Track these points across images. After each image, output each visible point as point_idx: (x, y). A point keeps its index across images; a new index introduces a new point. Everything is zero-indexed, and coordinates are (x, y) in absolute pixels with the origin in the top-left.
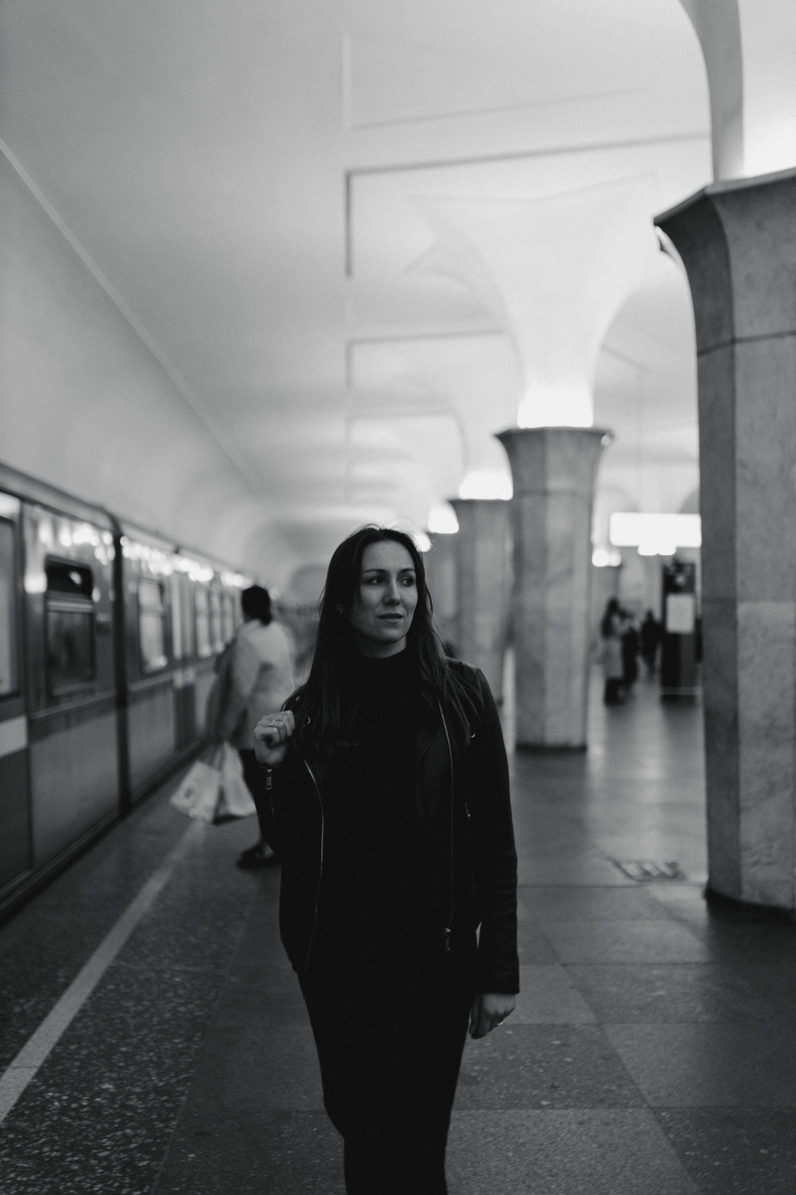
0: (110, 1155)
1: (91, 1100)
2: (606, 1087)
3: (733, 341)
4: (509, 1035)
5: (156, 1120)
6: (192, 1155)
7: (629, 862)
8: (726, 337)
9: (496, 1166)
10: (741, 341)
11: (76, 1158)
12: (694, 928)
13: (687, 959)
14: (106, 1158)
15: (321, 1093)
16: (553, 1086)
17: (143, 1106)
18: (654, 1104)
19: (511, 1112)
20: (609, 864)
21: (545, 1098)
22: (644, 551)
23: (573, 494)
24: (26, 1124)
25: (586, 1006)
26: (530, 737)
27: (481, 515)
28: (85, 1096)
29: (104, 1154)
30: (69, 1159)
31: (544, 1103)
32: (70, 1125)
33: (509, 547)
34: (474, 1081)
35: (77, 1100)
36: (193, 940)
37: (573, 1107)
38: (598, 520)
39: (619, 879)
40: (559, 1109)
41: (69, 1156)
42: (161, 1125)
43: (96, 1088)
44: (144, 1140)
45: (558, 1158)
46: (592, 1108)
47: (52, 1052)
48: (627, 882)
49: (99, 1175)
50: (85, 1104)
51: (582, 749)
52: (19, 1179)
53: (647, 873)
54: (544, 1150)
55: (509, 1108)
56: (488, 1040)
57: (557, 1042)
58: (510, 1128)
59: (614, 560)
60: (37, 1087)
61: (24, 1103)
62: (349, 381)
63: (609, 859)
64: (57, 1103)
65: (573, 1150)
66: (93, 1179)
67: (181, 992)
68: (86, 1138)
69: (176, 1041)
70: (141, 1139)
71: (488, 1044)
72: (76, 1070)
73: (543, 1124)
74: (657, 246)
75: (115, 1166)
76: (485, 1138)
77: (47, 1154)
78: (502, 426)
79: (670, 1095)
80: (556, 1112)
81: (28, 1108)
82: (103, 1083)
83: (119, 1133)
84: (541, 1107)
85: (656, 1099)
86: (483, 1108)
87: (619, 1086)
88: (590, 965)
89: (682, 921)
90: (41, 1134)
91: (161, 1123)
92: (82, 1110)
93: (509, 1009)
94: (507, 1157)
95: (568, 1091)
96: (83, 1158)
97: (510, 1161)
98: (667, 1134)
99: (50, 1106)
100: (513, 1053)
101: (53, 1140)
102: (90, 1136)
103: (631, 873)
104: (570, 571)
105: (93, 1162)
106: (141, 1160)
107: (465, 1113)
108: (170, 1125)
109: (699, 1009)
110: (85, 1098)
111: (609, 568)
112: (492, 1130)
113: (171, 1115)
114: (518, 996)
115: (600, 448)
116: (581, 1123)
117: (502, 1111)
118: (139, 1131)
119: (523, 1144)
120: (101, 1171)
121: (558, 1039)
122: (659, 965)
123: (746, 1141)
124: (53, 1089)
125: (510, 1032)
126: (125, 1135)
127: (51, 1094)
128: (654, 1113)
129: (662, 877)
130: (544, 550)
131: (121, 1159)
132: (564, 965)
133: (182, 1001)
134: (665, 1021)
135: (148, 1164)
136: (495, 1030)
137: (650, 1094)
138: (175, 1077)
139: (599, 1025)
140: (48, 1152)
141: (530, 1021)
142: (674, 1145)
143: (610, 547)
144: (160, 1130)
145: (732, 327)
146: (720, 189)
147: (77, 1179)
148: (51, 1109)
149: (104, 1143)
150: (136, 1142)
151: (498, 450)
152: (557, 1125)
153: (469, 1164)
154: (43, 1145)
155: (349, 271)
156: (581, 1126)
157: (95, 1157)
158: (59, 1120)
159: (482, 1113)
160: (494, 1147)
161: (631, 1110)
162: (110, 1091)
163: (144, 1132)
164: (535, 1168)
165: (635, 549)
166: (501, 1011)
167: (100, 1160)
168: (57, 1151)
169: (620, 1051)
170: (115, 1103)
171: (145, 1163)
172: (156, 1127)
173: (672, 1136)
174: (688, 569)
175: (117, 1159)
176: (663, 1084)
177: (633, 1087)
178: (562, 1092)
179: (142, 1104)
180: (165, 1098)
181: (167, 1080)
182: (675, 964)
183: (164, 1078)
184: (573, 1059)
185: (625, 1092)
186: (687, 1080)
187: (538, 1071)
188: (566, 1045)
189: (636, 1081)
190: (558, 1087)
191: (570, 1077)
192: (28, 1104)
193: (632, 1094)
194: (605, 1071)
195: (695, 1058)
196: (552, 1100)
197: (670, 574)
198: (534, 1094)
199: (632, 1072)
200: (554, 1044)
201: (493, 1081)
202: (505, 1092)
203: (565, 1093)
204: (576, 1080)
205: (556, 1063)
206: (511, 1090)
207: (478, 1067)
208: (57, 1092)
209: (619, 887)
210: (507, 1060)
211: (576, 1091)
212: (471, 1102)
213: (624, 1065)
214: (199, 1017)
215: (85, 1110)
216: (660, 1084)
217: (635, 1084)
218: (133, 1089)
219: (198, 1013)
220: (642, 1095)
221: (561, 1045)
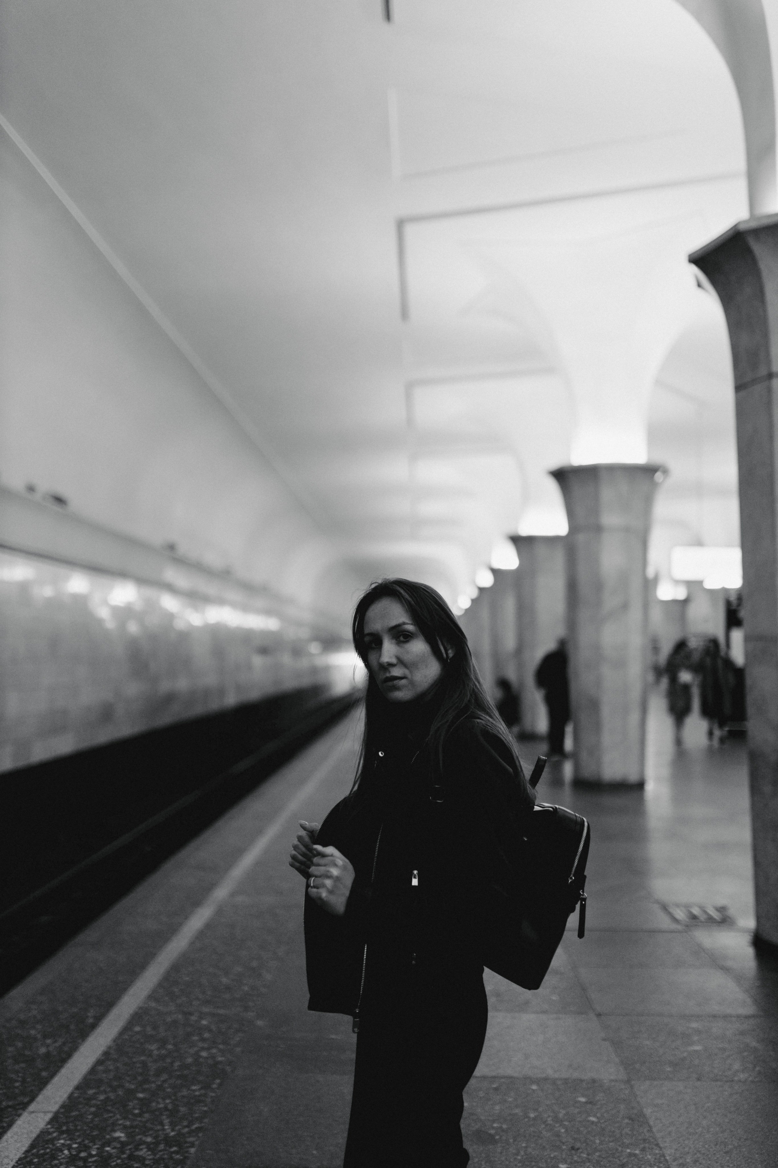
1: (101, 1150)
2: (628, 1151)
3: (770, 376)
4: (533, 1090)
7: (677, 906)
8: (763, 371)
12: (739, 979)
13: (729, 1011)
16: (573, 1148)
17: (151, 1157)
20: (656, 908)
21: (564, 1161)
22: (709, 585)
23: (627, 530)
25: (617, 1060)
26: (588, 772)
27: (541, 551)
28: (95, 1145)
35: (87, 1148)
39: (665, 922)
43: (108, 1137)
47: (70, 1097)
48: (674, 926)
50: (94, 1153)
51: (640, 786)
53: (694, 917)
57: (583, 1100)
59: (681, 594)
60: (50, 1133)
61: (35, 1151)
62: (410, 421)
63: (658, 902)
64: (66, 1151)
67: (206, 1035)
69: (194, 1088)
71: (510, 1099)
72: (90, 1117)
74: (694, 283)
78: (556, 462)
79: (696, 1161)
81: (37, 1155)
82: (115, 1131)
85: (681, 1165)
87: (643, 1150)
88: (626, 1015)
89: (726, 970)
92: (90, 1160)
95: (588, 1155)
99: (60, 1154)
100: (535, 1110)
103: (677, 917)
104: (625, 606)
109: (737, 1066)
110: (95, 1147)
111: (675, 602)
115: (654, 486)
121: (584, 1096)
122: (698, 1017)
124: (65, 1136)
127: (62, 1141)
129: (710, 922)
130: (599, 586)
132: (599, 1015)
133: (206, 1045)
134: (698, 1079)
138: (188, 1127)
139: (628, 1081)
141: (556, 1076)
143: (675, 581)
145: (768, 361)
146: (754, 224)
148: (59, 1158)
151: (552, 487)
162: (121, 1139)
165: (701, 583)
169: (648, 1111)
170: (124, 1153)
176: (690, 1148)
177: (657, 1152)
178: (582, 1155)
179: (150, 1155)
180: (175, 1149)
181: (179, 1130)
182: (714, 1016)
183: (177, 1128)
184: (598, 1118)
185: (649, 1157)
186: (716, 1145)
187: (560, 1131)
188: (591, 1103)
189: (661, 1145)
190: (578, 1149)
191: (592, 1138)
192: (38, 1151)
193: (655, 1159)
194: (630, 1133)
195: (727, 1120)
196: (571, 1163)
197: (734, 608)
198: (552, 1156)
199: (658, 1135)
200: (579, 1102)
201: (511, 1141)
202: (522, 1153)
203: (585, 1156)
204: (598, 1141)
205: (580, 1122)
206: (530, 1150)
207: (498, 1125)
208: (69, 1140)
209: (664, 932)
210: (528, 1117)
211: (597, 1154)
212: (486, 1162)
213: (650, 1127)
214: (220, 1062)
215: (94, 1159)
216: (687, 1149)
217: (661, 1148)
218: (144, 1138)
219: (220, 1059)
220: (666, 1161)
221: (586, 1103)
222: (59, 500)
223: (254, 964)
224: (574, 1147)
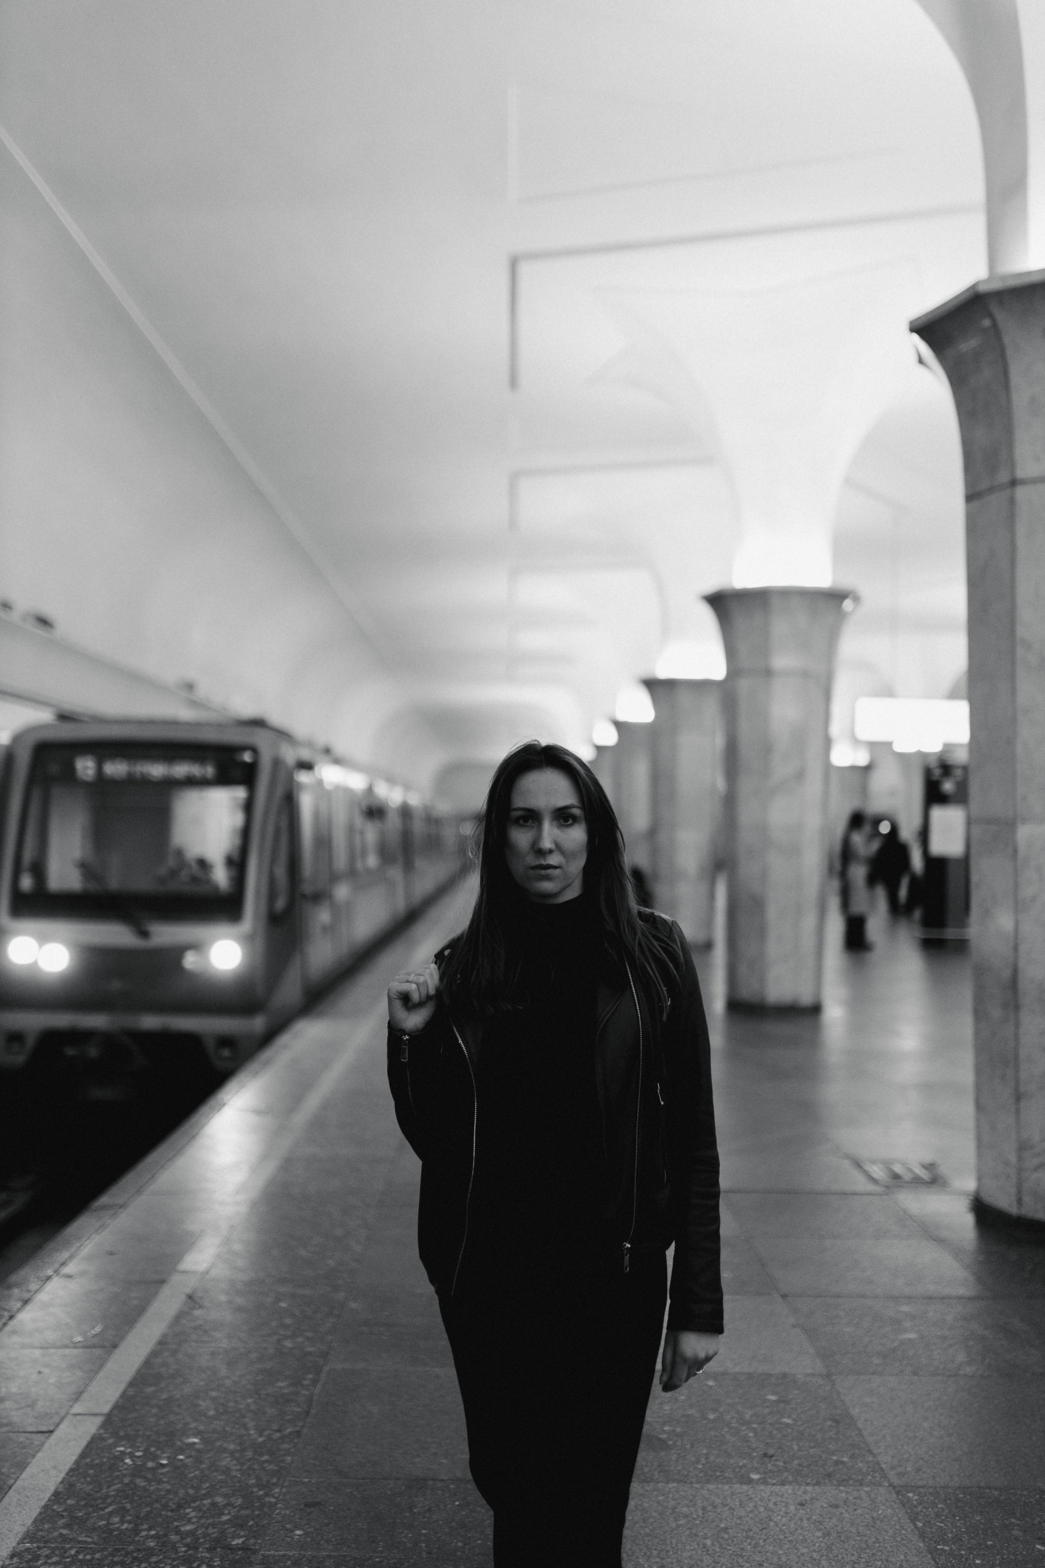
0: (196, 1529)
1: (172, 1459)
2: (835, 1458)
3: (1014, 483)
4: (711, 1387)
5: (253, 1486)
6: (298, 1532)
7: (873, 1162)
8: (1003, 477)
9: (690, 1557)
10: (1023, 482)
11: (153, 1532)
12: (957, 1252)
13: (946, 1291)
14: (191, 1533)
15: (467, 1456)
16: (765, 1455)
17: (238, 1467)
18: (896, 1481)
19: (711, 1487)
20: (846, 1163)
21: (756, 1470)
22: (900, 747)
23: (805, 674)
24: (91, 1487)
25: (811, 1351)
26: (746, 993)
27: (684, 699)
28: (164, 1452)
29: (189, 1528)
30: (144, 1533)
31: (755, 1476)
32: (145, 1489)
33: (719, 741)
34: (663, 1445)
35: (155, 1458)
36: (303, 1253)
37: (791, 1483)
38: (838, 708)
39: (860, 1184)
40: (774, 1484)
41: (145, 1530)
42: (261, 1493)
43: (178, 1443)
44: (239, 1511)
45: (771, 1548)
46: (818, 1483)
47: (124, 1395)
48: (871, 1187)
49: (182, 1554)
50: (165, 1462)
51: (815, 1010)
52: (81, 1557)
53: (896, 1177)
54: (752, 1538)
55: (708, 1482)
56: (682, 1393)
57: (773, 1398)
58: (710, 1508)
59: (861, 758)
60: (104, 1439)
61: (88, 1460)
62: (513, 523)
63: (847, 1156)
64: (128, 1461)
65: (791, 1538)
66: (174, 1560)
67: (288, 1321)
68: (165, 1507)
69: (280, 1384)
70: (236, 1510)
71: (682, 1398)
72: (152, 1420)
73: (751, 1505)
74: (914, 359)
75: (202, 1544)
76: (676, 1520)
77: (117, 1526)
78: (712, 586)
79: (918, 1470)
80: (769, 1489)
81: (92, 1466)
82: (188, 1437)
83: (207, 1502)
84: (750, 1481)
85: (901, 1475)
86: (674, 1481)
87: (852, 1457)
88: (819, 1296)
89: (940, 1241)
90: (109, 1501)
91: (261, 1490)
92: (160, 1471)
93: (711, 1352)
94: (705, 1546)
95: (785, 1463)
96: (161, 1533)
97: (708, 1550)
98: (913, 1521)
99: (121, 1464)
100: (715, 1410)
101: (124, 1508)
102: (171, 1504)
103: (875, 1176)
104: (800, 775)
105: (174, 1537)
106: (236, 1536)
107: (649, 1487)
108: (272, 1492)
109: (961, 1357)
110: (165, 1455)
111: (854, 769)
112: (685, 1509)
113: (274, 1480)
114: (721, 1337)
115: (841, 616)
116: (801, 1504)
117: (698, 1486)
118: (233, 1500)
119: (726, 1529)
120: (183, 1549)
121: (773, 1394)
122: (909, 1298)
123: (1016, 1532)
124: (123, 1443)
125: (711, 1383)
126: (214, 1504)
127: (122, 1449)
128: (898, 1493)
129: (917, 1182)
130: (767, 749)
131: (209, 1535)
132: (784, 1296)
133: (289, 1333)
134: (915, 1373)
135: (243, 1542)
136: (692, 1380)
137: (892, 1468)
138: (279, 1431)
139: (828, 1376)
140: (117, 1523)
141: (738, 1369)
142: (922, 1536)
143: (856, 742)
144: (259, 1498)
145: (1011, 463)
146: (996, 285)
147: (154, 1559)
148: (121, 1469)
149: (188, 1514)
150: (229, 1513)
151: (707, 617)
152: (771, 1505)
153: (655, 1553)
154: (111, 1514)
155: (513, 382)
156: (802, 1508)
157: (177, 1532)
158: (131, 1482)
159: (674, 1487)
160: (688, 1533)
161: (866, 1489)
162: (197, 1446)
163: (240, 1501)
164: (740, 1560)
165: (890, 744)
166: (702, 1355)
167: (183, 1536)
168: (130, 1522)
169: (855, 1412)
170: (201, 1462)
171: (240, 1541)
172: (254, 1494)
173: (920, 1524)
174: (958, 773)
175: (205, 1535)
176: (910, 1455)
177: (870, 1459)
178: (778, 1463)
179: (236, 1465)
180: (266, 1457)
181: (269, 1435)
182: (930, 1298)
183: (266, 1433)
184: (794, 1420)
185: (861, 1465)
186: (942, 1451)
187: (747, 1434)
188: (784, 1402)
189: (875, 1452)
190: (772, 1456)
191: (788, 1444)
192: (93, 1460)
193: (869, 1467)
194: (834, 1436)
195: (953, 1422)
196: (765, 1473)
197: (935, 778)
198: (741, 1464)
199: (870, 1440)
200: (769, 1400)
201: (688, 1447)
202: (703, 1460)
203: (781, 1464)
204: (796, 1447)
205: (771, 1424)
206: (712, 1458)
207: (669, 1428)
208: (130, 1447)
209: (859, 1194)
210: (707, 1419)
211: (796, 1462)
212: (659, 1472)
213: (860, 1430)
214: (310, 1354)
215: (164, 1470)
216: (906, 1456)
217: (874, 1455)
218: (225, 1445)
219: (309, 1349)
220: (882, 1469)
221: (778, 1402)
222: (44, 622)
223: (339, 1232)
224: (768, 1454)
